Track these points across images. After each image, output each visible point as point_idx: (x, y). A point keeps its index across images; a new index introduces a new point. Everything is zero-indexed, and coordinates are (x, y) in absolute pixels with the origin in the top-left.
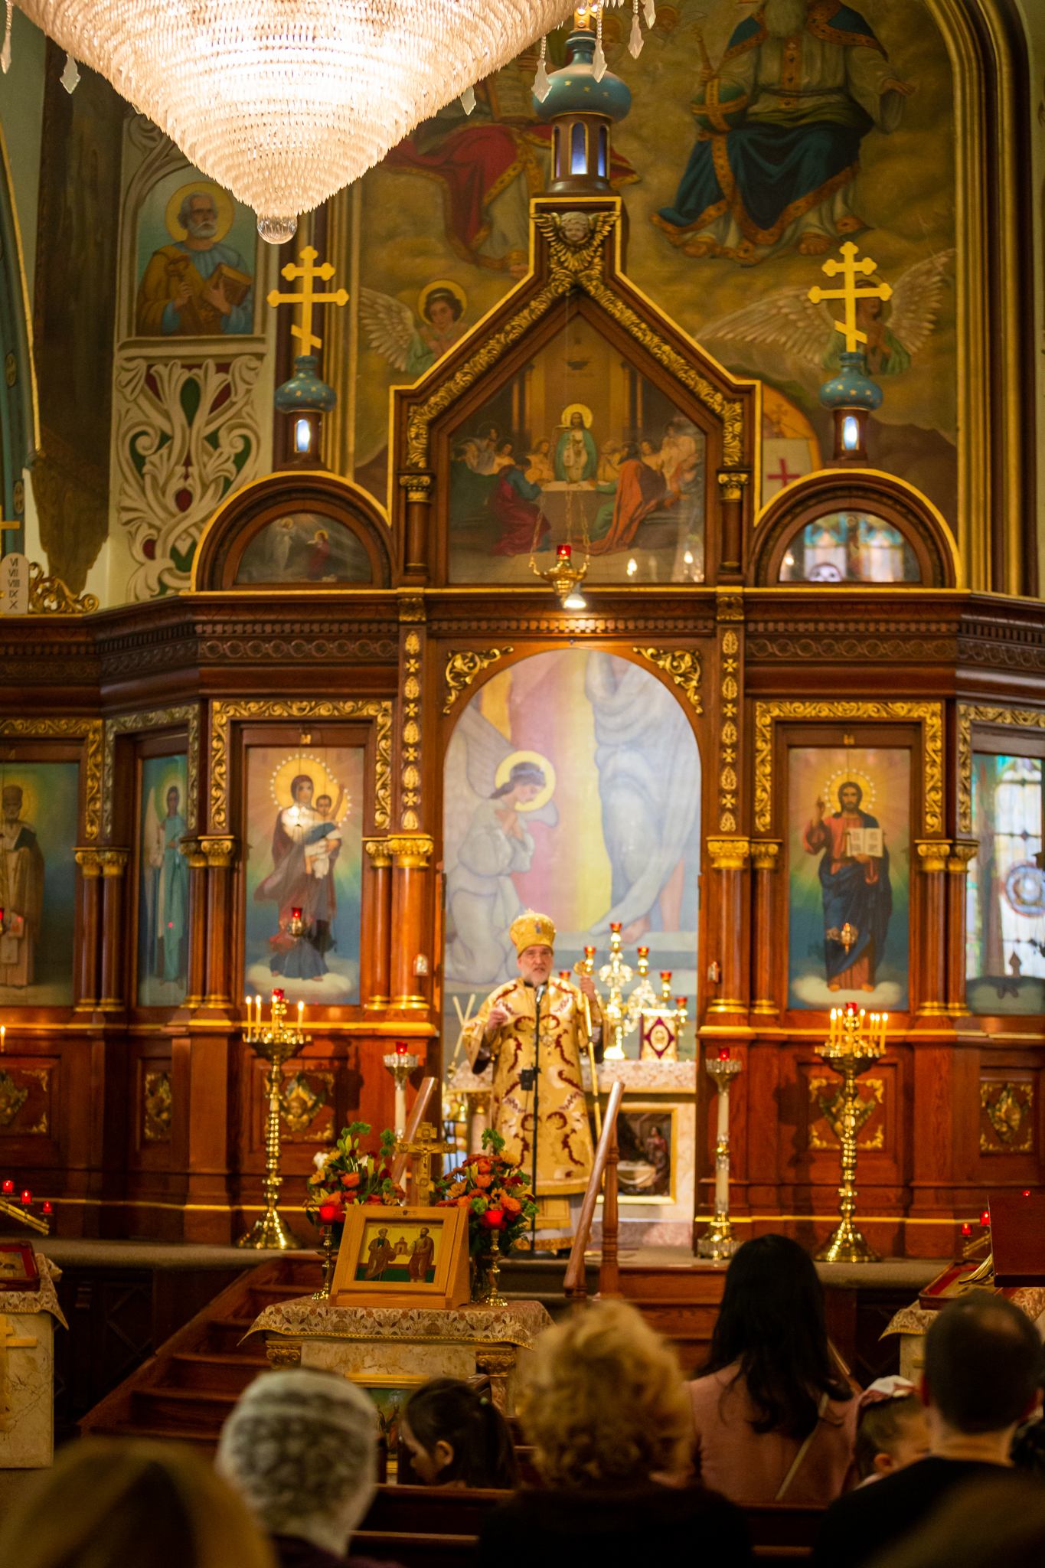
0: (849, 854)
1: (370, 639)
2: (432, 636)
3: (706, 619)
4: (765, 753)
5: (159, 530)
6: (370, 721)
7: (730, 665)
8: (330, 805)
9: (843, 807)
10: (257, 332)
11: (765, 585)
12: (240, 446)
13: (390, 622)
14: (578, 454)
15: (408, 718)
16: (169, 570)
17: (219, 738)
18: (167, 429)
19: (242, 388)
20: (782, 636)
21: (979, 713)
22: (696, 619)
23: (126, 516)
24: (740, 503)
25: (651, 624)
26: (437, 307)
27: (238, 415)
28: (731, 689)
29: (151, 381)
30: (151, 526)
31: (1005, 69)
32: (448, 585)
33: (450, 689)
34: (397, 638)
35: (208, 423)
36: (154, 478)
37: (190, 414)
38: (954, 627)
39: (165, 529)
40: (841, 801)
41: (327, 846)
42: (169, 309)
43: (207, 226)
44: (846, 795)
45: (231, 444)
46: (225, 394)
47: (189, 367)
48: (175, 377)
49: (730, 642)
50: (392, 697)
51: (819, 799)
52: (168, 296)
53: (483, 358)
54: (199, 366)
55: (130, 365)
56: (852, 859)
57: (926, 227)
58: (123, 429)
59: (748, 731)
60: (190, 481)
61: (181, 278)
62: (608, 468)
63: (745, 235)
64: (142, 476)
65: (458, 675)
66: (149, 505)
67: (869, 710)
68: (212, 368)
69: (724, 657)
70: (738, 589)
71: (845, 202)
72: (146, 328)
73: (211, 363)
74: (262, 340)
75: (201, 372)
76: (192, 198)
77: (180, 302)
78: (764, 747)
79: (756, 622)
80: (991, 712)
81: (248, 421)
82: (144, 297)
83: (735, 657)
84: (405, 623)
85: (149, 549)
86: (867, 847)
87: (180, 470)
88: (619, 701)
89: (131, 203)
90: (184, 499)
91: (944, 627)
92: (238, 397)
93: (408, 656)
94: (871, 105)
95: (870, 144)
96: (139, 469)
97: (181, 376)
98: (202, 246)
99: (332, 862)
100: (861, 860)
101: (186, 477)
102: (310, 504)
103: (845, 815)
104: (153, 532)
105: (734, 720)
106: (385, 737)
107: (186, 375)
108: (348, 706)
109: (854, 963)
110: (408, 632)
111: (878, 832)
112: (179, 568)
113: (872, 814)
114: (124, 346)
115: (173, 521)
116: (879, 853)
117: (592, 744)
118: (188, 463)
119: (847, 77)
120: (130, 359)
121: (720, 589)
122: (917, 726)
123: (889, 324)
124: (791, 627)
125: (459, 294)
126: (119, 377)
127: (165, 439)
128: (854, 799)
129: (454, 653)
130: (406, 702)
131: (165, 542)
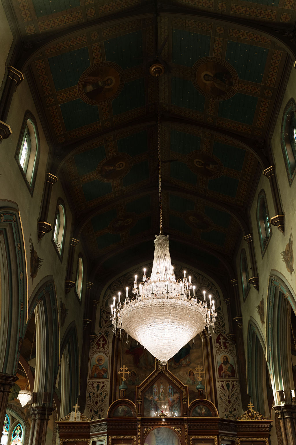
1: (133, 426)
2: (142, 425)
3: (182, 422)
5: (93, 408)
6: (133, 439)
7: (186, 430)
10: (108, 378)
11: (190, 417)
12: (105, 394)
13: (136, 423)
14: (162, 396)
15: (139, 439)
16: (94, 414)
17: (110, 442)
18: (95, 392)
19: (105, 386)
20: (196, 425)
21: (222, 437)
22: (180, 422)
23: (88, 405)
24: (186, 404)
25: (174, 423)
26: (133, 374)
27: (105, 390)
28: (186, 434)
29: (92, 384)
31: (209, 340)
32: (144, 417)
33: (144, 434)
34: (137, 425)
35: (100, 391)
36: (92, 400)
37: (98, 390)
38: (218, 423)
42: (95, 374)
43: (101, 362)
45: (104, 394)
46: (103, 387)
47: (98, 383)
48: (96, 384)
49: (186, 426)
50: (136, 435)
52: (95, 372)
53: (149, 382)
54: (99, 383)
55: (89, 382)
57: (199, 363)
58: (88, 391)
59: (189, 441)
61: (97, 369)
62: (166, 399)
63: (175, 364)
65: (146, 431)
66: (91, 404)
67: (206, 437)
68: (101, 383)
69: (185, 428)
70: (187, 418)
71: (188, 359)
72: (92, 377)
73: (101, 382)
74: (108, 379)
75: (100, 383)
76: (99, 357)
77: (97, 373)
78: (191, 443)
79: (189, 423)
80: (223, 437)
81: (106, 391)
82: (92, 372)
83: (186, 428)
84: (138, 423)
85: (91, 411)
87: (96, 398)
88: (159, 435)
89: (90, 358)
90: (97, 403)
91: (216, 424)
92: (105, 387)
93: (139, 428)
95: (191, 351)
96: (90, 398)
97: (97, 384)
98: (100, 365)
101: (97, 399)
102: (124, 404)
105: (187, 439)
106: (135, 442)
107: (98, 384)
108: (129, 437)
110: (139, 425)
114: (88, 380)
115: (95, 406)
117: (155, 442)
118: (97, 397)
120: (89, 381)
121: (184, 418)
122: (213, 439)
123: (195, 377)
124: (194, 424)
125: (136, 372)
126: (88, 384)
127: (94, 393)
129: (145, 428)
130: (139, 436)
131: (94, 409)
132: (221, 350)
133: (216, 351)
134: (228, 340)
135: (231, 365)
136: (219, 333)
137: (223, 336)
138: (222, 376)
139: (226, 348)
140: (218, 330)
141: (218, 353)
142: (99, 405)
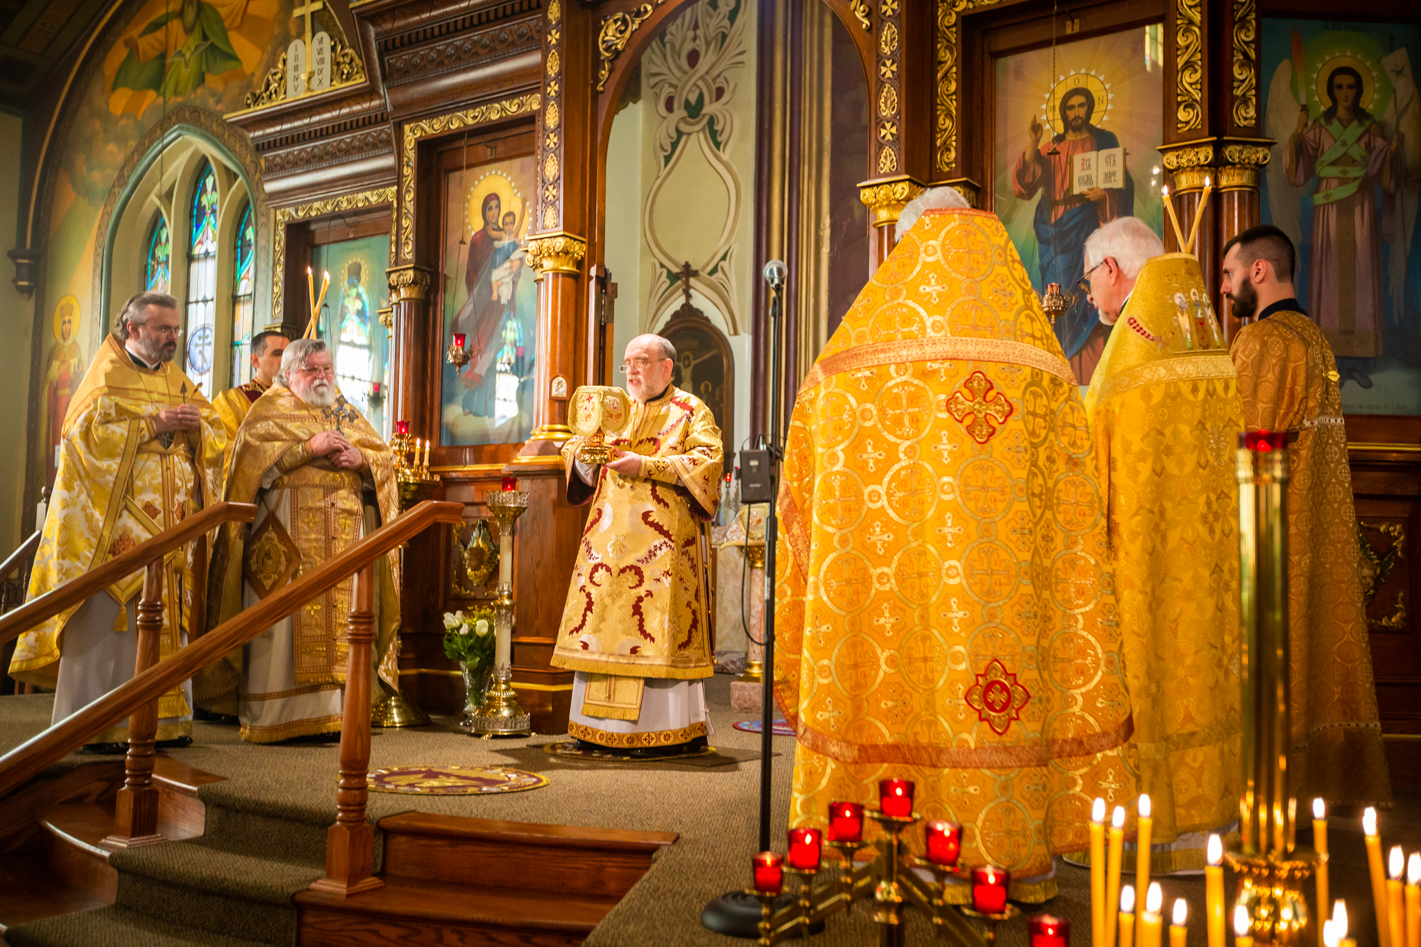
0: (1077, 190)
4: (949, 64)
5: (676, 87)
8: (514, 222)
9: (1068, 125)
16: (683, 119)
23: (653, 80)
30: (671, 85)
34: (541, 9)
36: (673, 45)
39: (680, 86)
40: (1064, 118)
41: (511, 267)
44: (1073, 107)
51: (1035, 120)
56: (1081, 196)
59: (925, 36)
60: (698, 41)
64: (664, 45)
66: (670, 69)
78: (948, 58)
85: (669, 106)
86: (1101, 177)
87: (691, 34)
90: (693, 58)
93: (550, 27)
96: (662, 41)
99: (515, 283)
100: (1092, 196)
101: (695, 39)
103: (1071, 137)
104: (672, 90)
105: (894, 19)
109: (1084, 347)
111: (1118, 152)
112: (691, 116)
113: (1108, 128)
115: (686, 77)
116: (1118, 183)
118: (696, 27)
128: (1082, 112)
129: (606, 19)
131: (680, 96)
142: (703, 65)
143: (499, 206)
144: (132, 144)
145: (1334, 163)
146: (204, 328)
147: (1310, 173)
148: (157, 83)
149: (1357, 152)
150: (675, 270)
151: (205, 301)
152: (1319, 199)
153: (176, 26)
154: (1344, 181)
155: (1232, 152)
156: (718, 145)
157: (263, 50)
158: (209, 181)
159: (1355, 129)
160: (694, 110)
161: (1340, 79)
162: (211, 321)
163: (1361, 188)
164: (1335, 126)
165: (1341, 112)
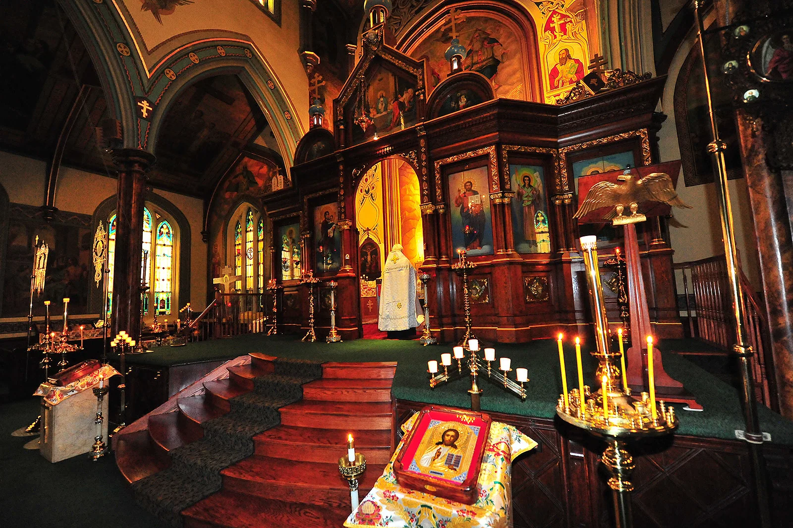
0: (470, 205)
2: (347, 165)
3: (416, 138)
4: (438, 177)
7: (423, 150)
8: (333, 218)
9: (466, 190)
13: (335, 163)
14: (382, 105)
15: (341, 188)
17: (306, 205)
21: (511, 148)
22: (413, 139)
24: (423, 100)
28: (424, 157)
33: (354, 179)
34: (337, 167)
38: (496, 116)
40: (465, 188)
41: (332, 229)
44: (467, 186)
49: (422, 142)
51: (459, 189)
53: (354, 85)
59: (430, 170)
62: (390, 106)
65: (355, 174)
67: (471, 154)
69: (421, 147)
70: (422, 123)
78: (438, 175)
79: (430, 134)
80: (516, 147)
83: (424, 147)
84: (339, 162)
85: (361, 191)
86: (475, 201)
91: (492, 117)
93: (340, 171)
94: (499, 58)
95: (500, 67)
99: (334, 232)
102: (320, 139)
103: (467, 192)
105: (425, 166)
108: (332, 190)
109: (474, 241)
110: (340, 164)
111: (479, 195)
113: (476, 190)
116: (480, 203)
119: (493, 54)
121: (416, 125)
122: (487, 155)
128: (469, 187)
129: (354, 169)
130: (341, 183)
132: (555, 41)
133: (545, 47)
134: (569, 17)
135: (577, 61)
136: (550, 11)
137: (559, 13)
138: (556, 85)
139: (565, 34)
140: (549, 8)
141: (549, 48)
142: (369, 181)
143: (329, 214)
144: (231, 205)
145: (526, 197)
146: (251, 248)
147: (521, 199)
148: (237, 190)
149: (530, 194)
150: (365, 229)
151: (251, 242)
152: (524, 205)
153: (241, 177)
154: (528, 201)
155: (506, 194)
156: (373, 200)
157: (264, 181)
158: (251, 213)
159: (530, 189)
160: (367, 192)
161: (525, 178)
162: (252, 246)
163: (532, 202)
164: (526, 189)
165: (526, 186)
